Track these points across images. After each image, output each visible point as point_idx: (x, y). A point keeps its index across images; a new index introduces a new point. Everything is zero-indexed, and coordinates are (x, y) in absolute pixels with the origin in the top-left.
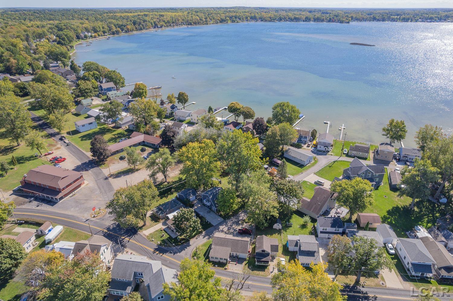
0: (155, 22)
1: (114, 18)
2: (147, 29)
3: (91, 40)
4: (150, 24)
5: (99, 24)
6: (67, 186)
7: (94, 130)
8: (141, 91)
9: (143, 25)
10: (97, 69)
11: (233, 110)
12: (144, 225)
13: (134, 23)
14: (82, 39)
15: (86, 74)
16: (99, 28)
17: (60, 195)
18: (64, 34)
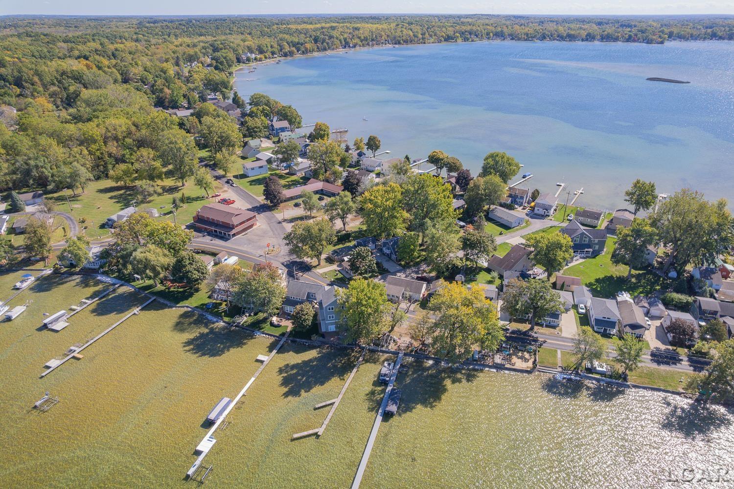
0: (345, 39)
1: (288, 32)
2: (333, 49)
3: (254, 63)
4: (339, 42)
5: (266, 41)
6: (241, 224)
7: (264, 175)
8: (322, 132)
9: (328, 43)
10: (268, 104)
11: (434, 160)
12: (318, 265)
13: (316, 40)
14: (244, 63)
15: (254, 109)
16: (267, 47)
17: (233, 232)
18: (222, 56)
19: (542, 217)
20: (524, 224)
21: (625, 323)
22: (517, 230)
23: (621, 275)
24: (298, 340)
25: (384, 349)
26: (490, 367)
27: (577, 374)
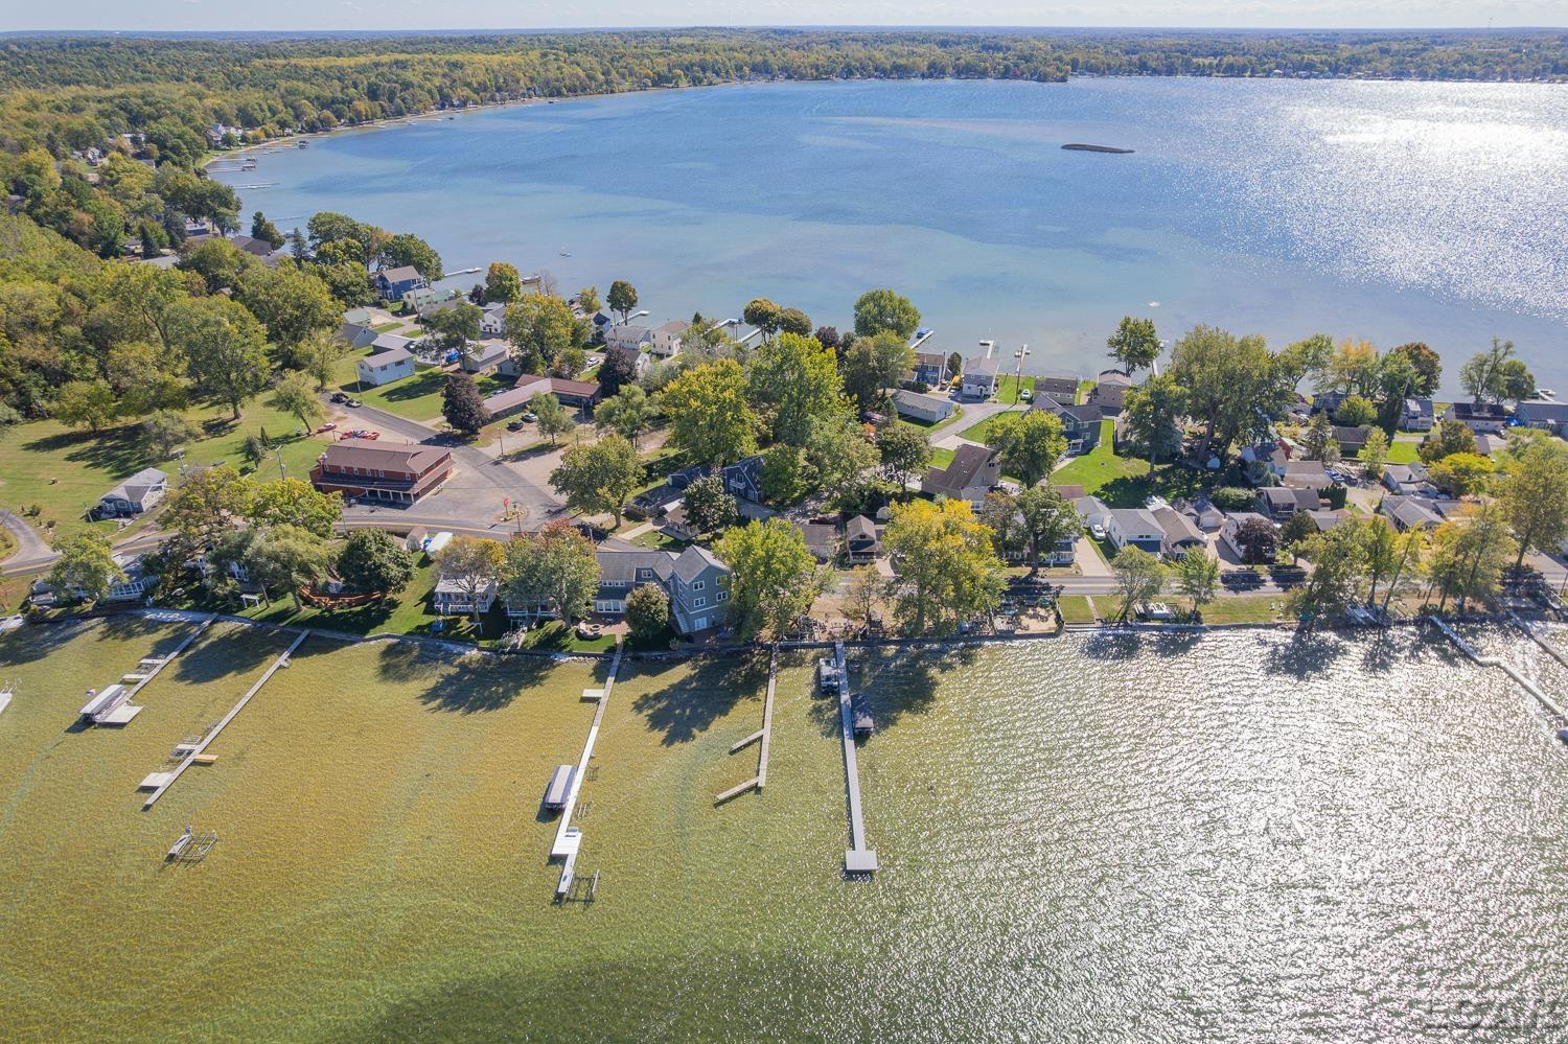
2: (418, 112)
3: (244, 149)
4: (428, 97)
6: (427, 471)
7: (409, 380)
8: (508, 283)
9: (403, 100)
10: (354, 232)
11: (758, 317)
12: (616, 527)
13: (373, 94)
15: (328, 247)
16: (262, 110)
17: (417, 488)
19: (980, 398)
20: (954, 415)
21: (1174, 541)
22: (946, 425)
23: (1138, 474)
24: (644, 654)
25: (806, 642)
26: (991, 639)
27: (1126, 626)
